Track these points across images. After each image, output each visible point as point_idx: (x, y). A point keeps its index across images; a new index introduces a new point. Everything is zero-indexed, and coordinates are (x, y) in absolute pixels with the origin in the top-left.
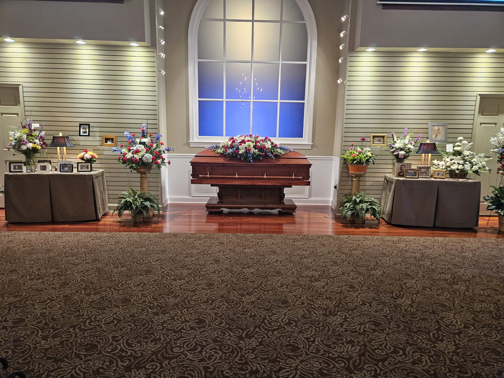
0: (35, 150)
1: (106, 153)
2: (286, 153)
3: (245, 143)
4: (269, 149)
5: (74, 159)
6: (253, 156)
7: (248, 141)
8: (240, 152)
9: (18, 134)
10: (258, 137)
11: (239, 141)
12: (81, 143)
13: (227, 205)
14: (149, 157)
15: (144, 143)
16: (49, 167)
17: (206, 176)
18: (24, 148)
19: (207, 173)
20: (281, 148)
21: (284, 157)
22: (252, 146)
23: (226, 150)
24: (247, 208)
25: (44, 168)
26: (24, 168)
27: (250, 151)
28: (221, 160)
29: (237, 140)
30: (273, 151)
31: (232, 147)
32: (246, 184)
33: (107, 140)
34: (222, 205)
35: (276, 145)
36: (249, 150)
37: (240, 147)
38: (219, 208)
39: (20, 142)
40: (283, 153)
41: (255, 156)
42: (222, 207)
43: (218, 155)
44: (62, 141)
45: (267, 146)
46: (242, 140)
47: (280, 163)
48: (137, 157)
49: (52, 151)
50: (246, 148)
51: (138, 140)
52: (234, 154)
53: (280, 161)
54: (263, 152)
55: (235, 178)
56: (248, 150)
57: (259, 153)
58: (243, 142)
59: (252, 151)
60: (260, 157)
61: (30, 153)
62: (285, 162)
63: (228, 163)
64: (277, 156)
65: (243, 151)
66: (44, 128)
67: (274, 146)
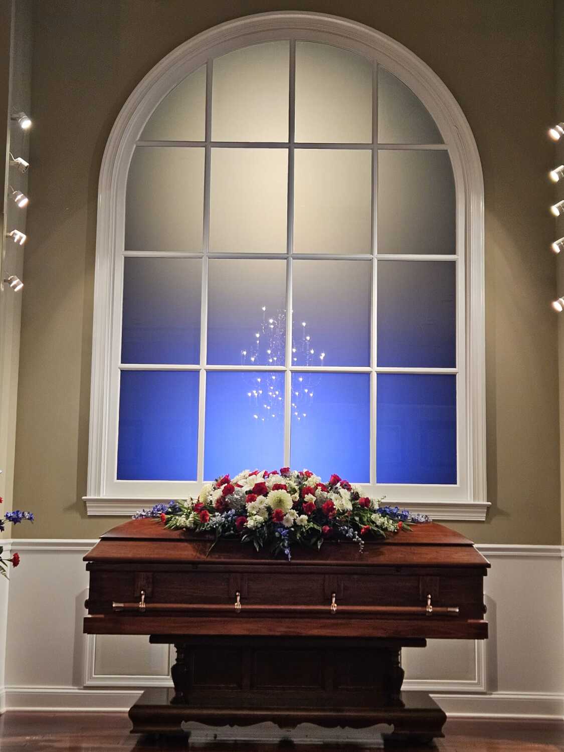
2: (402, 529)
3: (266, 495)
4: (344, 512)
6: (291, 535)
7: (277, 487)
8: (250, 523)
10: (308, 475)
11: (246, 488)
13: (205, 712)
17: (135, 605)
19: (137, 595)
20: (383, 512)
21: (397, 539)
22: (290, 504)
23: (204, 518)
24: (274, 719)
27: (282, 519)
28: (187, 552)
29: (241, 487)
30: (357, 519)
31: (222, 506)
32: (271, 633)
34: (188, 712)
35: (367, 501)
36: (280, 516)
37: (249, 506)
38: (177, 720)
40: (392, 528)
41: (298, 535)
42: (188, 718)
43: (176, 535)
45: (337, 505)
46: (257, 485)
47: (383, 559)
50: (269, 509)
52: (228, 529)
53: (382, 553)
54: (326, 524)
55: (234, 611)
56: (274, 516)
57: (311, 525)
58: (260, 489)
59: (288, 520)
60: (314, 540)
62: (399, 556)
63: (209, 559)
64: (374, 538)
65: (260, 518)
67: (362, 505)
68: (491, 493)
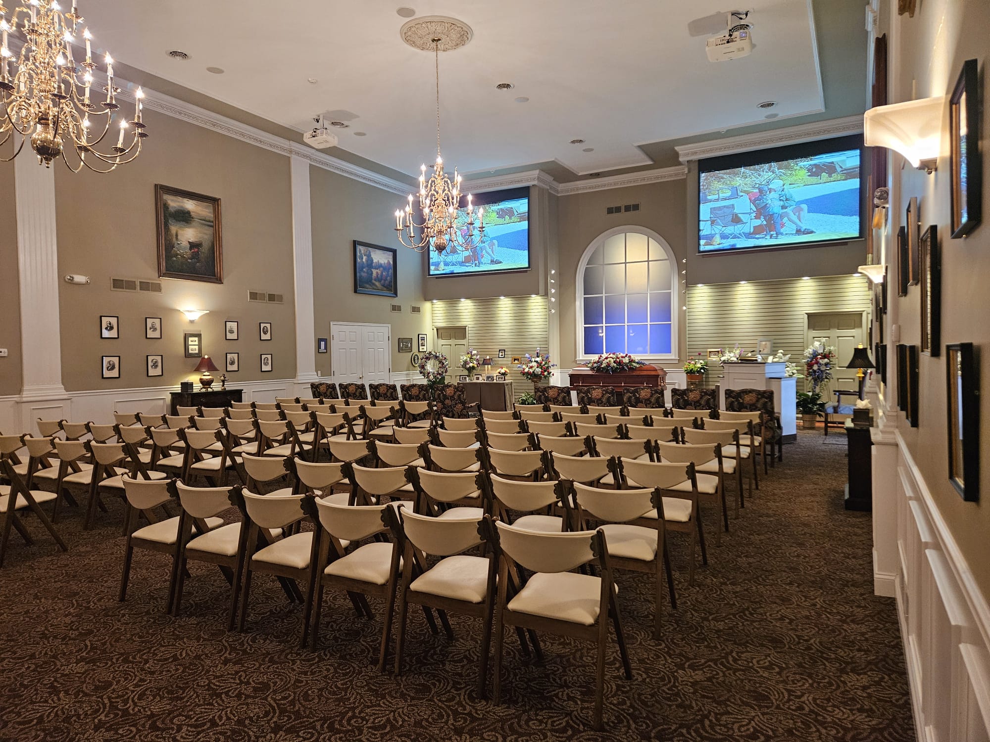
0: (473, 368)
1: (514, 369)
2: (641, 367)
3: (608, 360)
4: (626, 363)
5: (495, 373)
6: (612, 368)
7: (610, 358)
8: (603, 366)
9: (465, 358)
10: (619, 354)
11: (604, 358)
12: (500, 363)
14: (539, 370)
15: (537, 362)
16: (481, 378)
17: (579, 384)
18: (468, 366)
19: (580, 382)
20: (638, 363)
22: (613, 362)
23: (594, 365)
25: (478, 379)
26: (467, 378)
27: (610, 365)
28: (588, 372)
29: (602, 357)
30: (630, 364)
31: (598, 362)
33: (515, 360)
37: (604, 362)
39: (466, 363)
40: (638, 367)
41: (614, 369)
44: (488, 362)
45: (625, 361)
47: (633, 374)
48: (531, 371)
49: (482, 368)
50: (608, 363)
51: (533, 360)
52: (599, 367)
53: (634, 372)
54: (621, 366)
56: (608, 365)
57: (617, 366)
58: (607, 358)
59: (612, 365)
60: (617, 370)
61: (471, 370)
62: (639, 373)
63: (594, 374)
65: (606, 365)
66: (480, 353)
67: (632, 361)
68: (679, 355)
